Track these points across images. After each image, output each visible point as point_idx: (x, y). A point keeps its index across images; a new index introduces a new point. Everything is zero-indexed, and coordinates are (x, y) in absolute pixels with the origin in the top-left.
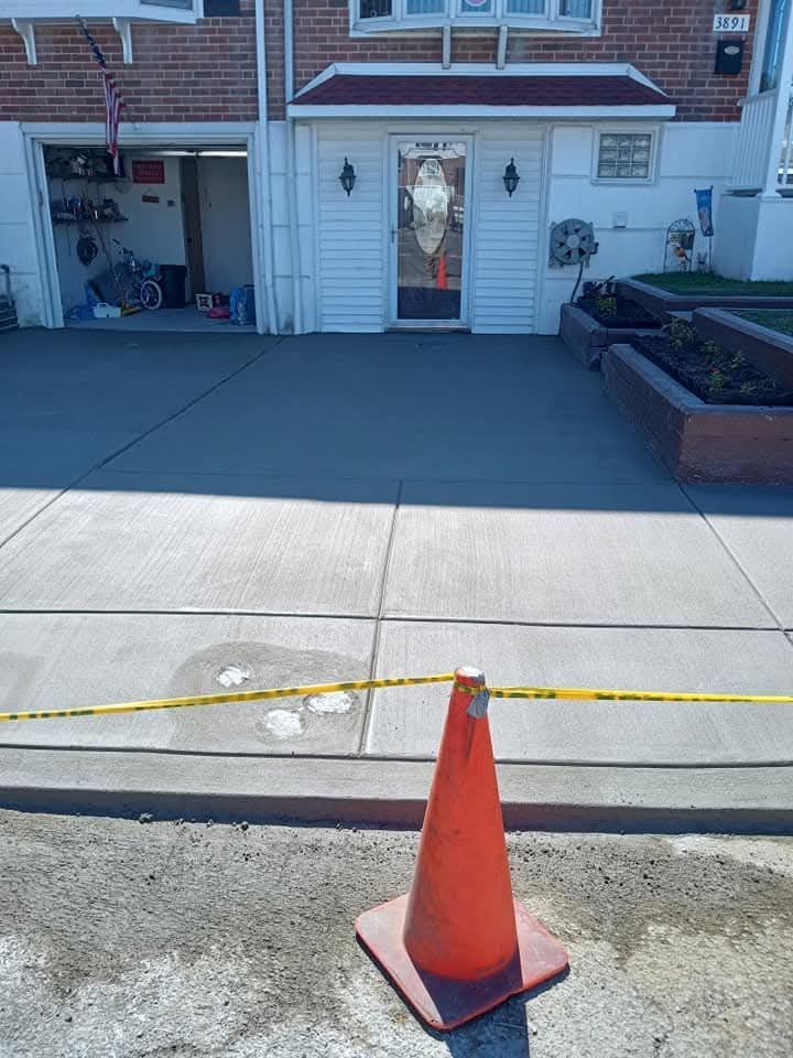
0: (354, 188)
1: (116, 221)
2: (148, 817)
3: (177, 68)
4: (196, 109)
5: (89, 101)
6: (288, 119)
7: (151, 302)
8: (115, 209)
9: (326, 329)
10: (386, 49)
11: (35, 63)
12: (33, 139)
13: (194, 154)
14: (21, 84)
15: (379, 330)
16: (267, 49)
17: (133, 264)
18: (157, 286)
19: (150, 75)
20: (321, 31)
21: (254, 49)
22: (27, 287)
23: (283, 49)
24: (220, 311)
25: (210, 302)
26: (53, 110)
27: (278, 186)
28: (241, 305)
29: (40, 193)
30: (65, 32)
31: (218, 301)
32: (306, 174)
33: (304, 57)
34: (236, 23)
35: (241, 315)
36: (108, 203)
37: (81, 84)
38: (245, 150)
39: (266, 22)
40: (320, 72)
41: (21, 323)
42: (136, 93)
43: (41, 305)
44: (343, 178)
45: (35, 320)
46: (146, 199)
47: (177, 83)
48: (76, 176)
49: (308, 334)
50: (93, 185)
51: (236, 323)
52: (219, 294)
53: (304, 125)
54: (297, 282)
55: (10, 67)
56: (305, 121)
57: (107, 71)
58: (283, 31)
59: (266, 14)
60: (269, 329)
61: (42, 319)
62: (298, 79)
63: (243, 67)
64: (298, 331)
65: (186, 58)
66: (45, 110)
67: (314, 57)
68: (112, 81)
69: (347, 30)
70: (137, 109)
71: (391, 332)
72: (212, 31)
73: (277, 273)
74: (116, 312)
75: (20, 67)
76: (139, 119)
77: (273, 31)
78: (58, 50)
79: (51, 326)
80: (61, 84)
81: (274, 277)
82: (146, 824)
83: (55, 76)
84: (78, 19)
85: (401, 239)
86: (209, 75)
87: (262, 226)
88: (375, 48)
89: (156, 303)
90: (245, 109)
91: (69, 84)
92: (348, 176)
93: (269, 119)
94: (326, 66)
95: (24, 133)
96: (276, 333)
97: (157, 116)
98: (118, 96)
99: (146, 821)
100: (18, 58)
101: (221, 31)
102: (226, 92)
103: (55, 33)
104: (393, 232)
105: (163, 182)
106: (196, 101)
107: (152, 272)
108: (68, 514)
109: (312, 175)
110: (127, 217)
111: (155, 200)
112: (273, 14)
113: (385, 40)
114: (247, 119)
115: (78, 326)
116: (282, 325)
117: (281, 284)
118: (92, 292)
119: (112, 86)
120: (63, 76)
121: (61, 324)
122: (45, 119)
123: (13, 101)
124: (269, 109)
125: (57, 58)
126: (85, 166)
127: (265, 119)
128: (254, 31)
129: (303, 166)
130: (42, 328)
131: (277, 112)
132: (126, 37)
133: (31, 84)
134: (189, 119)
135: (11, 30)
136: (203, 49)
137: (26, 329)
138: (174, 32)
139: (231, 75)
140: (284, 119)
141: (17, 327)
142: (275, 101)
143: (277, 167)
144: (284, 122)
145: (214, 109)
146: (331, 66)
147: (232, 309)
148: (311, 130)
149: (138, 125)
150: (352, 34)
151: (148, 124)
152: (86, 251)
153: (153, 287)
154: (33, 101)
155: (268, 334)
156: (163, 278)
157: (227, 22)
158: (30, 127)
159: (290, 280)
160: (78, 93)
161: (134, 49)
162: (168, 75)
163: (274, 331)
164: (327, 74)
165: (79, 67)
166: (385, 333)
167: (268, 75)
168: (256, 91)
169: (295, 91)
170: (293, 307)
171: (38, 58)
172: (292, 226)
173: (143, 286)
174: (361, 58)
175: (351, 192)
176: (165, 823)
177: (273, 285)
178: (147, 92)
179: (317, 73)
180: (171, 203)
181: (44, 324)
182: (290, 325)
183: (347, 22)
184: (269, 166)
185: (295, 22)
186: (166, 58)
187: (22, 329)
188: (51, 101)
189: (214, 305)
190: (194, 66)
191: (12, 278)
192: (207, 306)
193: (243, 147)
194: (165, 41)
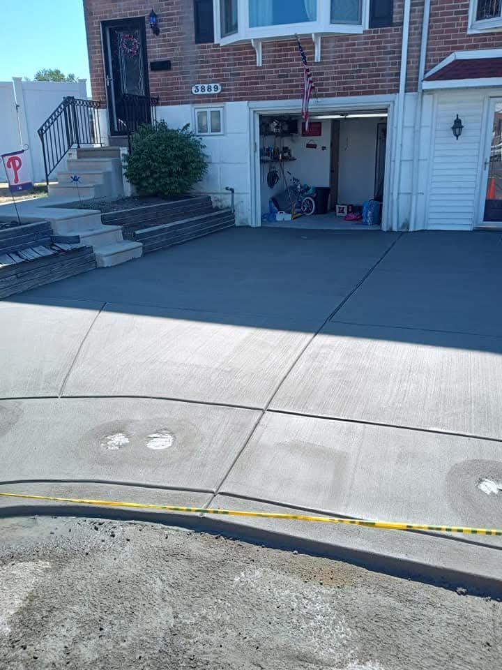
0: (462, 135)
1: (290, 160)
2: (464, 590)
3: (348, 62)
4: (357, 88)
5: (290, 86)
6: (420, 91)
7: (308, 211)
8: (289, 152)
9: (429, 228)
10: (493, 40)
11: (261, 65)
12: (254, 111)
13: (344, 117)
14: (250, 78)
15: (468, 228)
16: (409, 46)
17: (299, 187)
18: (312, 200)
19: (331, 68)
20: (447, 31)
21: (400, 47)
22: (242, 202)
23: (420, 45)
24: (353, 216)
25: (345, 211)
26: (269, 93)
27: (408, 134)
28: (370, 212)
29: (255, 144)
30: (280, 46)
31: (350, 210)
32: (428, 126)
33: (434, 50)
34: (391, 31)
35: (369, 218)
36: (286, 149)
37: (287, 76)
38: (386, 112)
39: (410, 29)
40: (443, 59)
41: (237, 223)
42: (321, 79)
43: (250, 212)
44: (454, 128)
45: (245, 222)
46: (309, 146)
47: (347, 72)
48: (272, 133)
49: (418, 231)
50: (279, 138)
51: (366, 224)
52: (352, 205)
53: (430, 94)
54: (414, 197)
55: (246, 69)
56: (430, 91)
57: (307, 67)
58: (421, 34)
59: (411, 23)
60: (391, 228)
61: (249, 221)
62: (428, 64)
63: (391, 59)
64: (411, 229)
65: (354, 55)
66: (263, 93)
67: (440, 49)
68: (309, 73)
69: (466, 30)
70: (320, 90)
71: (478, 230)
72: (373, 37)
73: (402, 191)
74: (289, 217)
75: (251, 68)
76: (321, 96)
77: (414, 34)
78: (275, 56)
79: (254, 225)
80: (275, 77)
81: (399, 194)
82: (462, 596)
83: (271, 72)
84: (296, 36)
85: (492, 167)
86: (368, 65)
87: (394, 161)
88: (485, 40)
89: (310, 211)
90: (391, 86)
91: (280, 76)
92: (458, 126)
93: (406, 92)
94: (448, 55)
95: (250, 108)
96: (396, 230)
97: (333, 94)
98: (311, 82)
99: (462, 593)
100: (251, 63)
101: (379, 37)
102: (378, 76)
103: (275, 46)
104: (486, 163)
105: (320, 135)
106: (359, 82)
107: (311, 191)
108: (323, 351)
109: (432, 128)
110: (296, 157)
111: (314, 146)
112: (414, 23)
113: (492, 34)
114: (391, 92)
115: (269, 226)
116: (401, 225)
117: (403, 199)
118: (273, 204)
119: (309, 76)
120: (276, 72)
121: (259, 224)
122: (263, 99)
123: (245, 89)
124: (406, 85)
125: (274, 61)
126: (277, 127)
127: (403, 91)
128: (401, 35)
129: (426, 120)
130: (248, 227)
131: (412, 86)
132: (317, 44)
133: (257, 78)
134: (352, 94)
135: (250, 46)
136: (366, 49)
137: (240, 227)
138: (347, 40)
139: (383, 64)
140: (416, 91)
141: (235, 226)
142: (411, 79)
143: (409, 123)
144: (416, 93)
145: (370, 87)
146: (453, 54)
147: (364, 214)
148: (434, 98)
149: (319, 100)
150: (469, 32)
151: (327, 99)
152: (272, 179)
153: (310, 202)
154: (257, 88)
155: (390, 231)
156: (317, 196)
157: (383, 31)
158: (254, 104)
159: (409, 196)
160: (285, 82)
161: (322, 52)
162: (342, 67)
163: (395, 229)
164: (449, 60)
165: (286, 66)
166: (474, 230)
167: (408, 63)
168: (398, 74)
169: (426, 72)
170: (410, 213)
171: (263, 62)
172: (414, 161)
173: (304, 201)
174: (475, 47)
175: (459, 137)
176: (476, 598)
177: (398, 198)
178: (327, 79)
179: (441, 60)
180: (324, 148)
181: (250, 224)
182: (406, 225)
183: (466, 24)
184: (403, 122)
185: (430, 27)
186: (342, 56)
187: (238, 227)
188: (268, 88)
189: (348, 212)
190: (359, 60)
191: (235, 195)
192: (343, 212)
193: (385, 111)
194: (341, 46)
